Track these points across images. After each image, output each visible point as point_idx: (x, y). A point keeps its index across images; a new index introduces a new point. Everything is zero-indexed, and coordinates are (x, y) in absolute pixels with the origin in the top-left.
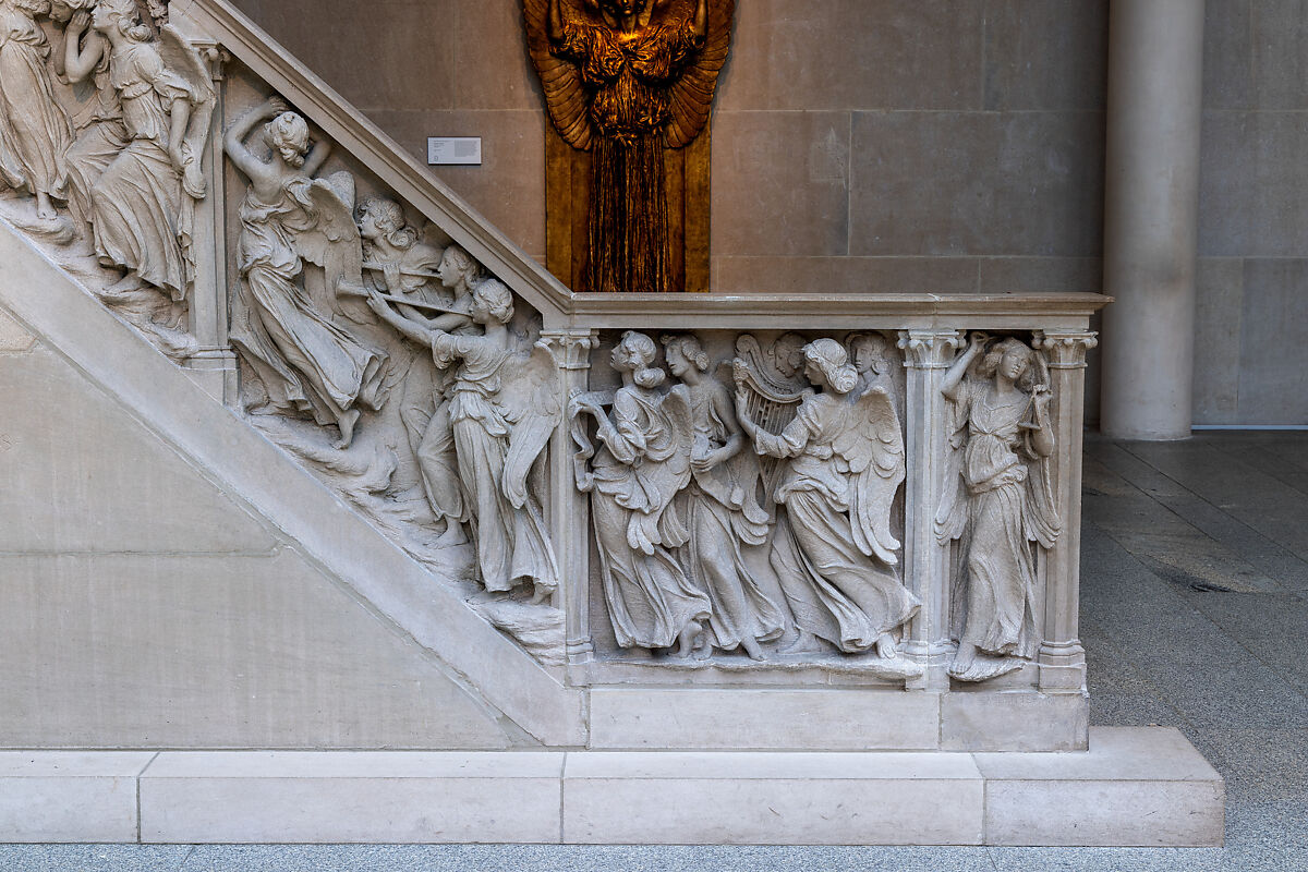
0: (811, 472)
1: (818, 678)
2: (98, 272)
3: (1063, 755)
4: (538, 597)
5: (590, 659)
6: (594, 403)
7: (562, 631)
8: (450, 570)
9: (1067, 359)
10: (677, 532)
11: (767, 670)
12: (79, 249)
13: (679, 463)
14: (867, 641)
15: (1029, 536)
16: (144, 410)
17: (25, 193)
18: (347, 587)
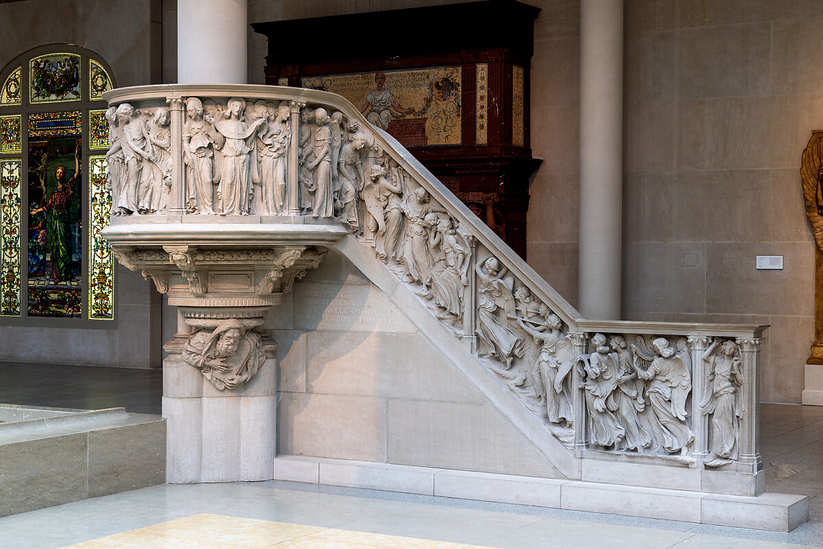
0: (656, 385)
1: (660, 462)
2: (437, 309)
3: (746, 497)
4: (568, 426)
5: (584, 449)
6: (584, 358)
7: (574, 438)
8: (540, 414)
9: (746, 348)
10: (613, 405)
11: (642, 457)
12: (433, 301)
13: (613, 380)
14: (676, 448)
15: (737, 414)
16: (447, 354)
17: (419, 283)
18: (506, 417)
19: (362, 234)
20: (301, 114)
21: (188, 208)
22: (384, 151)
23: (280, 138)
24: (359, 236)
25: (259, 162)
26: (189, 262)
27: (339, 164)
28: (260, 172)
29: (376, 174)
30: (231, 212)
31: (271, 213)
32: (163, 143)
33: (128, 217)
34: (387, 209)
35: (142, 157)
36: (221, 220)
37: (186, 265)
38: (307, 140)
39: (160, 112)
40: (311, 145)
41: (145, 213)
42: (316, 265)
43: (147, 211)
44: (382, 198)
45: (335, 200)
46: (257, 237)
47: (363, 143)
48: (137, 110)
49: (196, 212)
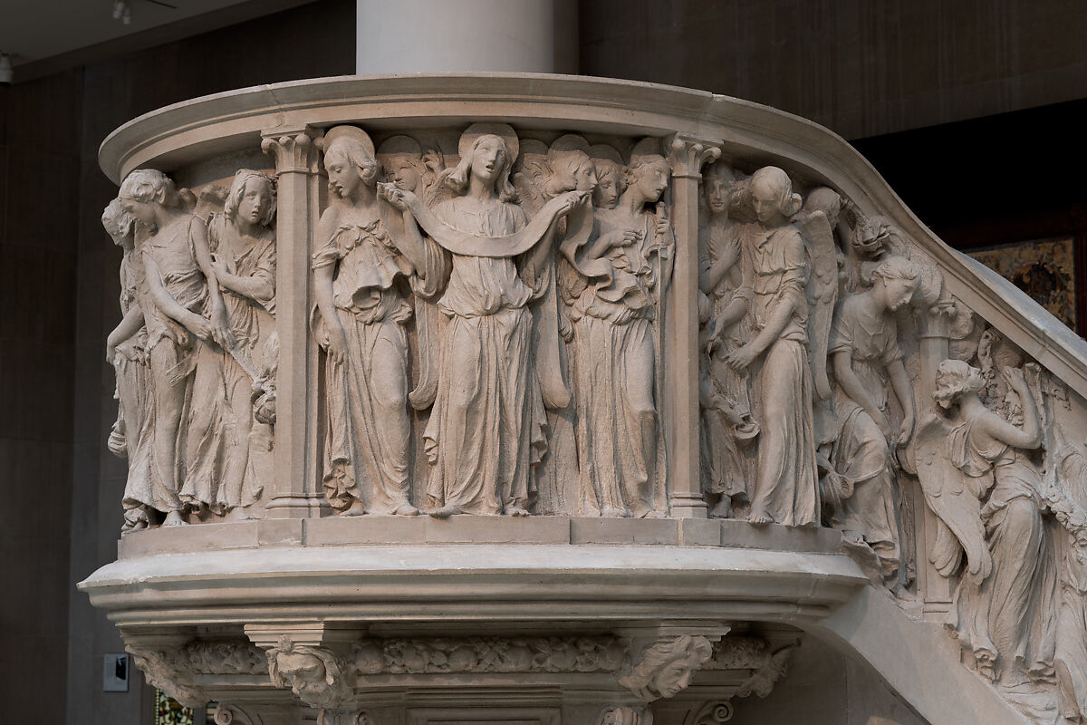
19: (911, 585)
20: (704, 185)
21: (329, 494)
22: (976, 318)
23: (637, 257)
24: (902, 592)
25: (567, 339)
26: (330, 681)
27: (831, 357)
28: (568, 373)
29: (953, 389)
30: (466, 506)
31: (608, 509)
32: (251, 283)
33: (152, 532)
34: (994, 502)
35: (192, 336)
36: (435, 531)
37: (321, 688)
38: (727, 274)
39: (245, 181)
40: (741, 291)
41: (202, 518)
42: (763, 685)
43: (205, 512)
44: (976, 465)
45: (822, 473)
46: (558, 589)
47: (908, 289)
48: (183, 190)
49: (355, 508)
